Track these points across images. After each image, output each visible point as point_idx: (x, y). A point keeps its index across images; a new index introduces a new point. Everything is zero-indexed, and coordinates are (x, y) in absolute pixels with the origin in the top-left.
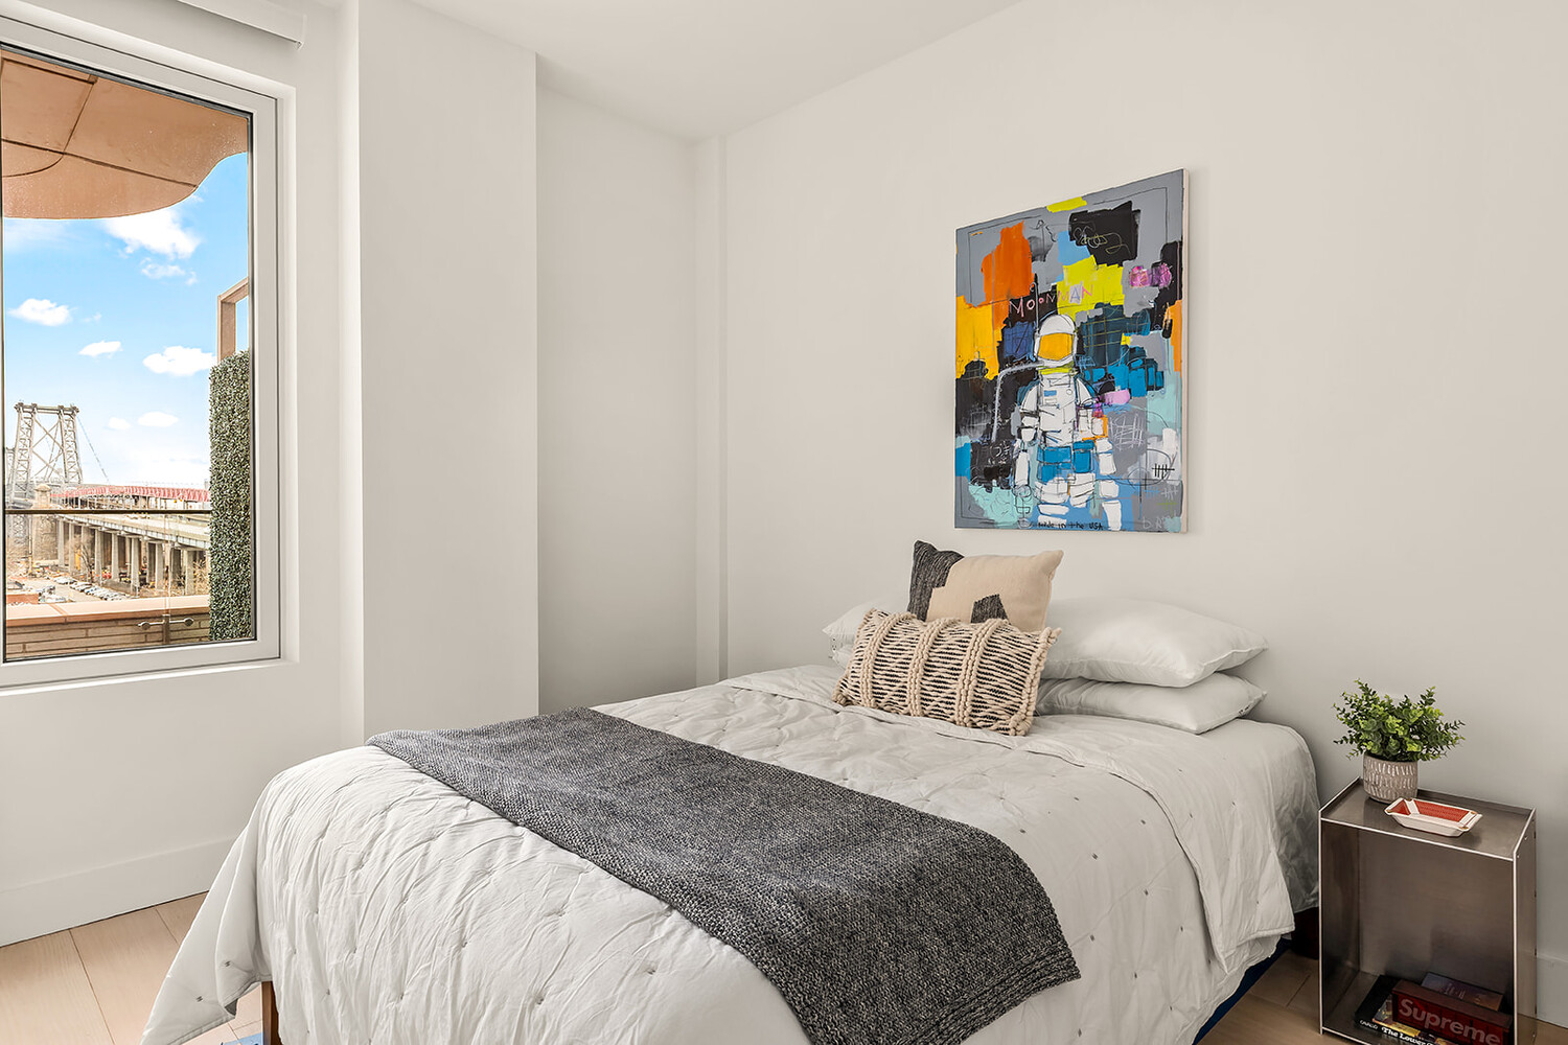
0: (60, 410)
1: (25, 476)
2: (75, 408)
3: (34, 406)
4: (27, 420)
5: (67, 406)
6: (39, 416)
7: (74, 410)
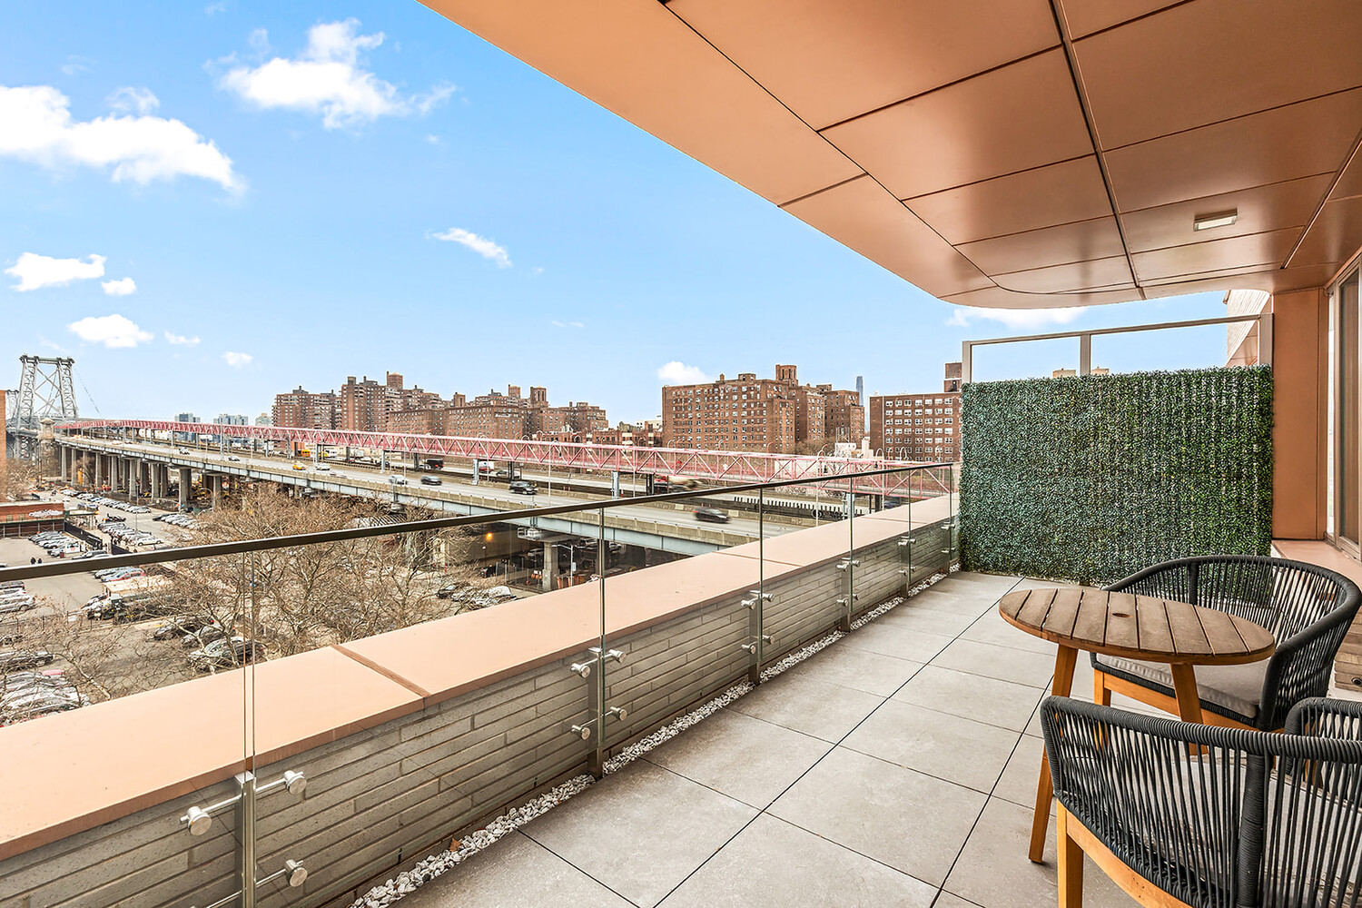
0: (58, 361)
1: (29, 412)
2: (71, 360)
3: (36, 358)
4: (31, 369)
5: (65, 358)
6: (40, 366)
7: (70, 361)
